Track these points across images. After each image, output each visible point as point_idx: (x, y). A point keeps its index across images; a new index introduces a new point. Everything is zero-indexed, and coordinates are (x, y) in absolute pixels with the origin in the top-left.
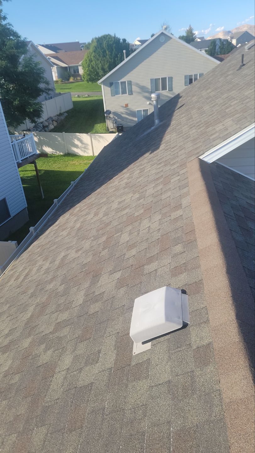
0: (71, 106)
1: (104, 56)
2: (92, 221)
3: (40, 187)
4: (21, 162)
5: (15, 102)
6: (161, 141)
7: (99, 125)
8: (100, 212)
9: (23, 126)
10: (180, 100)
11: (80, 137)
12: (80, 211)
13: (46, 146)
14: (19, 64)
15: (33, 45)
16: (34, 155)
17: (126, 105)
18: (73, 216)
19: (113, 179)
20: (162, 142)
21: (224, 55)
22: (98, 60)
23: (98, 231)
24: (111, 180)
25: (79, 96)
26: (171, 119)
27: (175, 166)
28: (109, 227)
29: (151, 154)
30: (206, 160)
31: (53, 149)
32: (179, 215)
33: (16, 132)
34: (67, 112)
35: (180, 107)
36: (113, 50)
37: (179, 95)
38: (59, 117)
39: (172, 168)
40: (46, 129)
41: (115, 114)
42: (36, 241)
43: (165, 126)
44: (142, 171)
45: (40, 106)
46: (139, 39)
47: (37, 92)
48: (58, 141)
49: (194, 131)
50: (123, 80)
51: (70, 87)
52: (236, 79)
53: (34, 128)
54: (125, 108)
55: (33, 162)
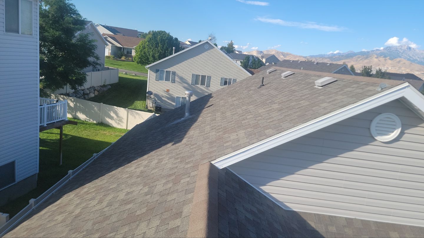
0: (116, 81)
1: (156, 47)
2: (94, 210)
3: (60, 152)
4: (46, 125)
5: (59, 69)
6: (185, 134)
7: (139, 102)
8: (106, 200)
9: (61, 91)
10: (211, 99)
11: (117, 110)
12: (87, 193)
13: (80, 113)
14: (74, 37)
15: (92, 25)
16: (63, 120)
17: (167, 90)
18: (77, 198)
19: (131, 163)
20: (186, 136)
21: (254, 70)
22: (150, 48)
23: (94, 224)
24: (129, 164)
25: (126, 74)
26: (199, 115)
27: (189, 166)
28: (108, 222)
29: (173, 145)
30: (217, 165)
31: (87, 117)
32: (176, 226)
33: (53, 95)
34: (111, 85)
35: (209, 106)
36: (165, 44)
37: (211, 94)
38: (102, 88)
39: (186, 167)
40: (86, 96)
41: (156, 95)
42: (27, 221)
43: (192, 121)
44: (160, 161)
45: (84, 77)
46: (190, 40)
47: (85, 64)
48: (95, 111)
49: (214, 133)
50: (168, 70)
51: (120, 64)
52: (255, 95)
53: (74, 94)
54: (165, 93)
55: (60, 128)
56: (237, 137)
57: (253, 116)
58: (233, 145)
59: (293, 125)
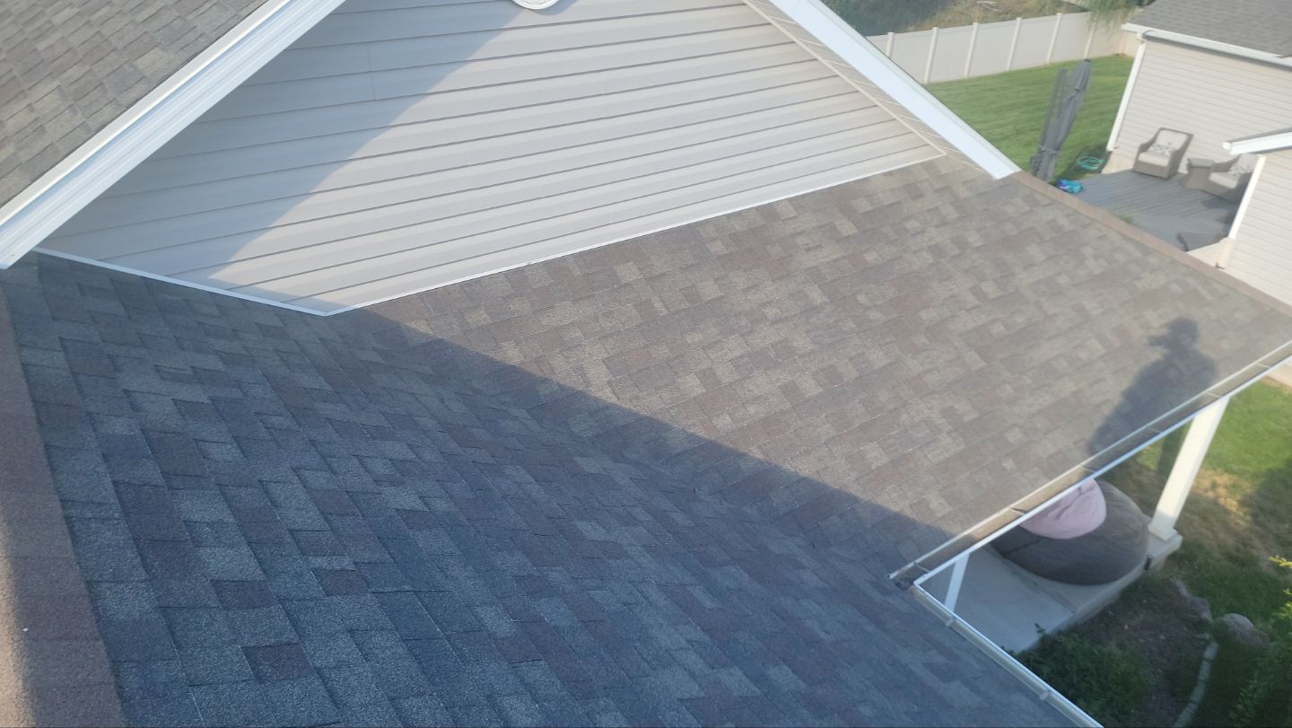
56: (34, 115)
57: (76, 10)
58: (24, 156)
59: (235, 12)
